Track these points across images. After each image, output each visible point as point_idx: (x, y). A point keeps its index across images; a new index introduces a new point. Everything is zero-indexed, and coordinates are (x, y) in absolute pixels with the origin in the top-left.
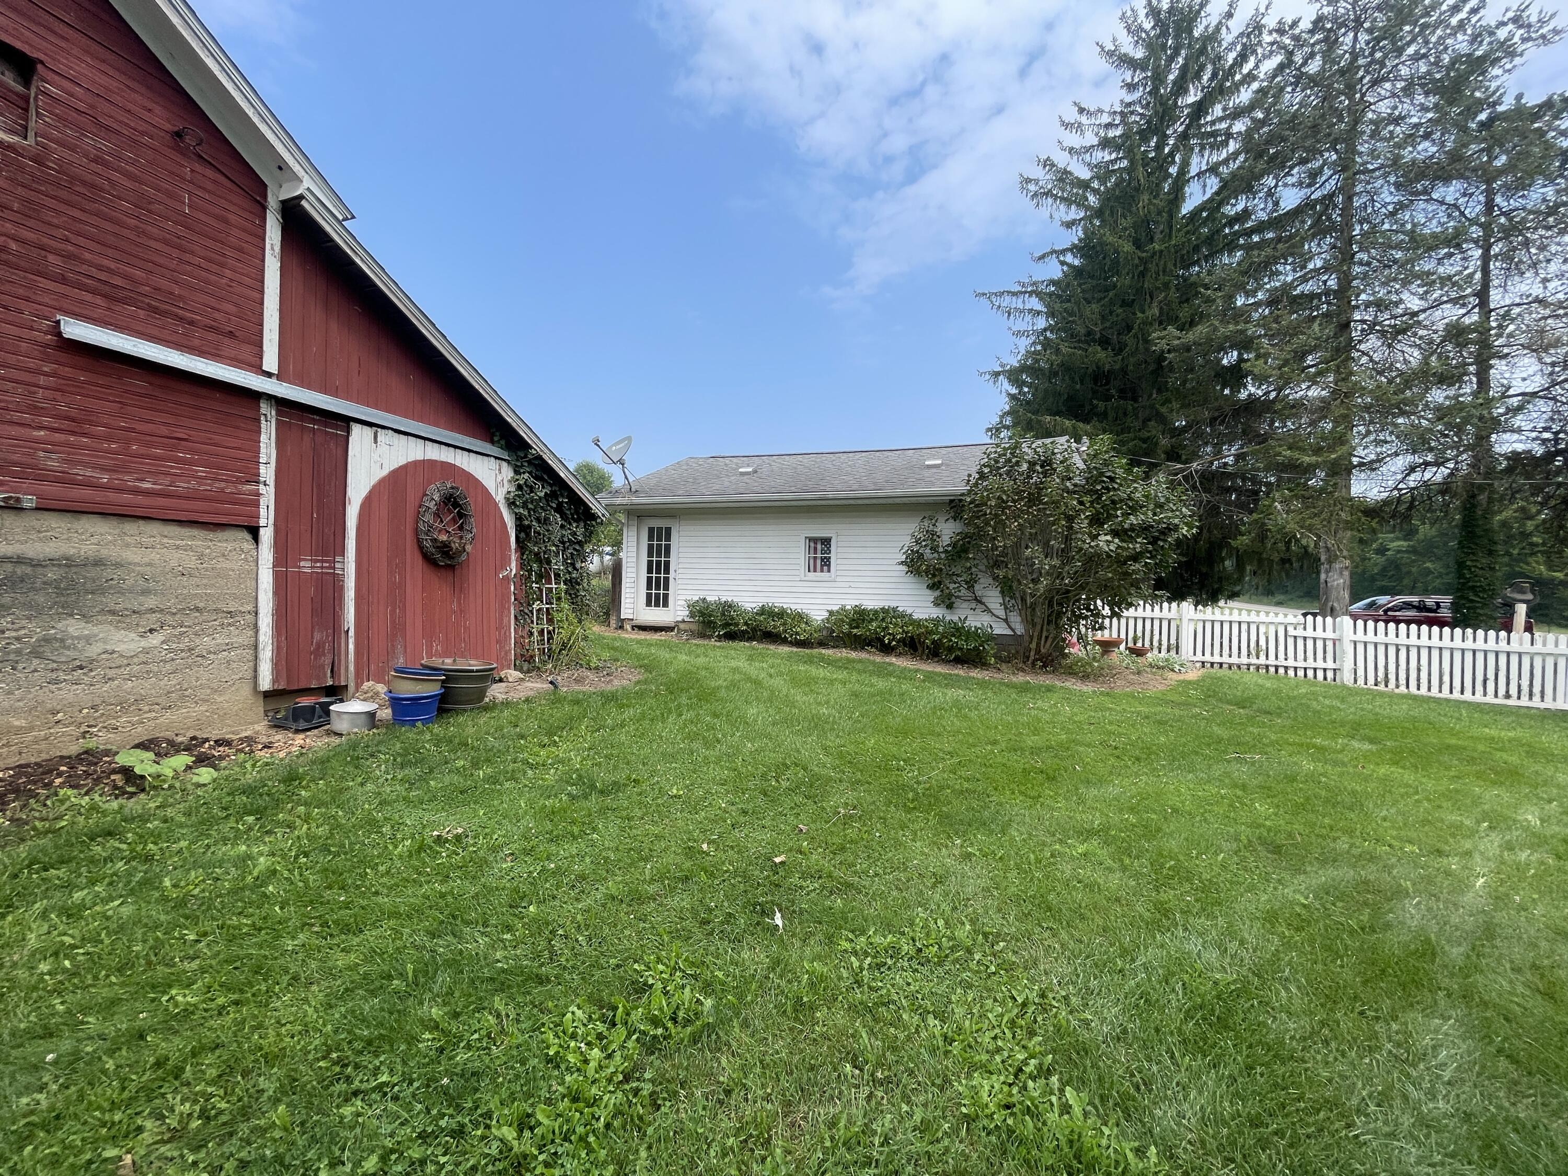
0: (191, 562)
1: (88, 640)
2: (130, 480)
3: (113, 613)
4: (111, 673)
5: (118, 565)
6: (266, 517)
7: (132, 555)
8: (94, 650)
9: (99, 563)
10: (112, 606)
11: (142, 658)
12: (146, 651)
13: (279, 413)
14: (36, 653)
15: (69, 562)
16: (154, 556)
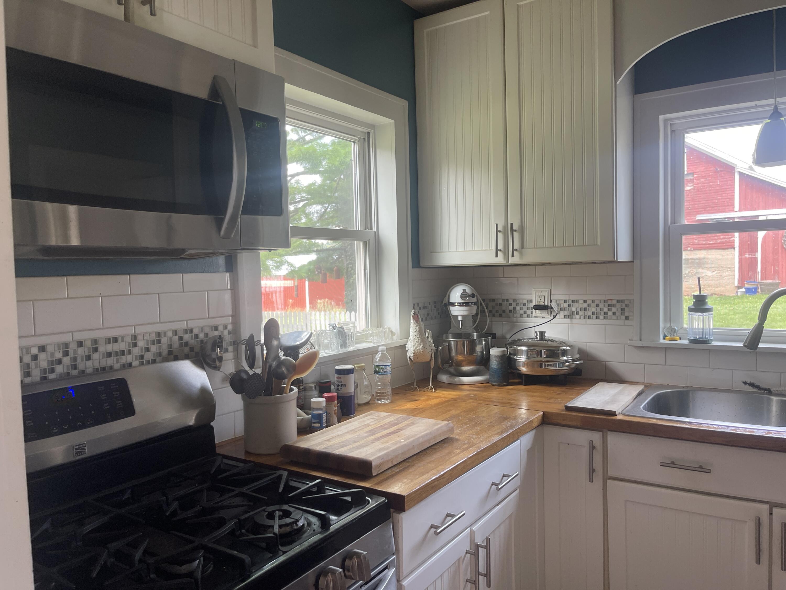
0: (721, 257)
1: (703, 273)
3: (707, 268)
4: (706, 279)
5: (707, 259)
6: (737, 245)
7: (710, 257)
9: (704, 258)
10: (706, 266)
12: (712, 275)
15: (700, 259)
16: (713, 256)
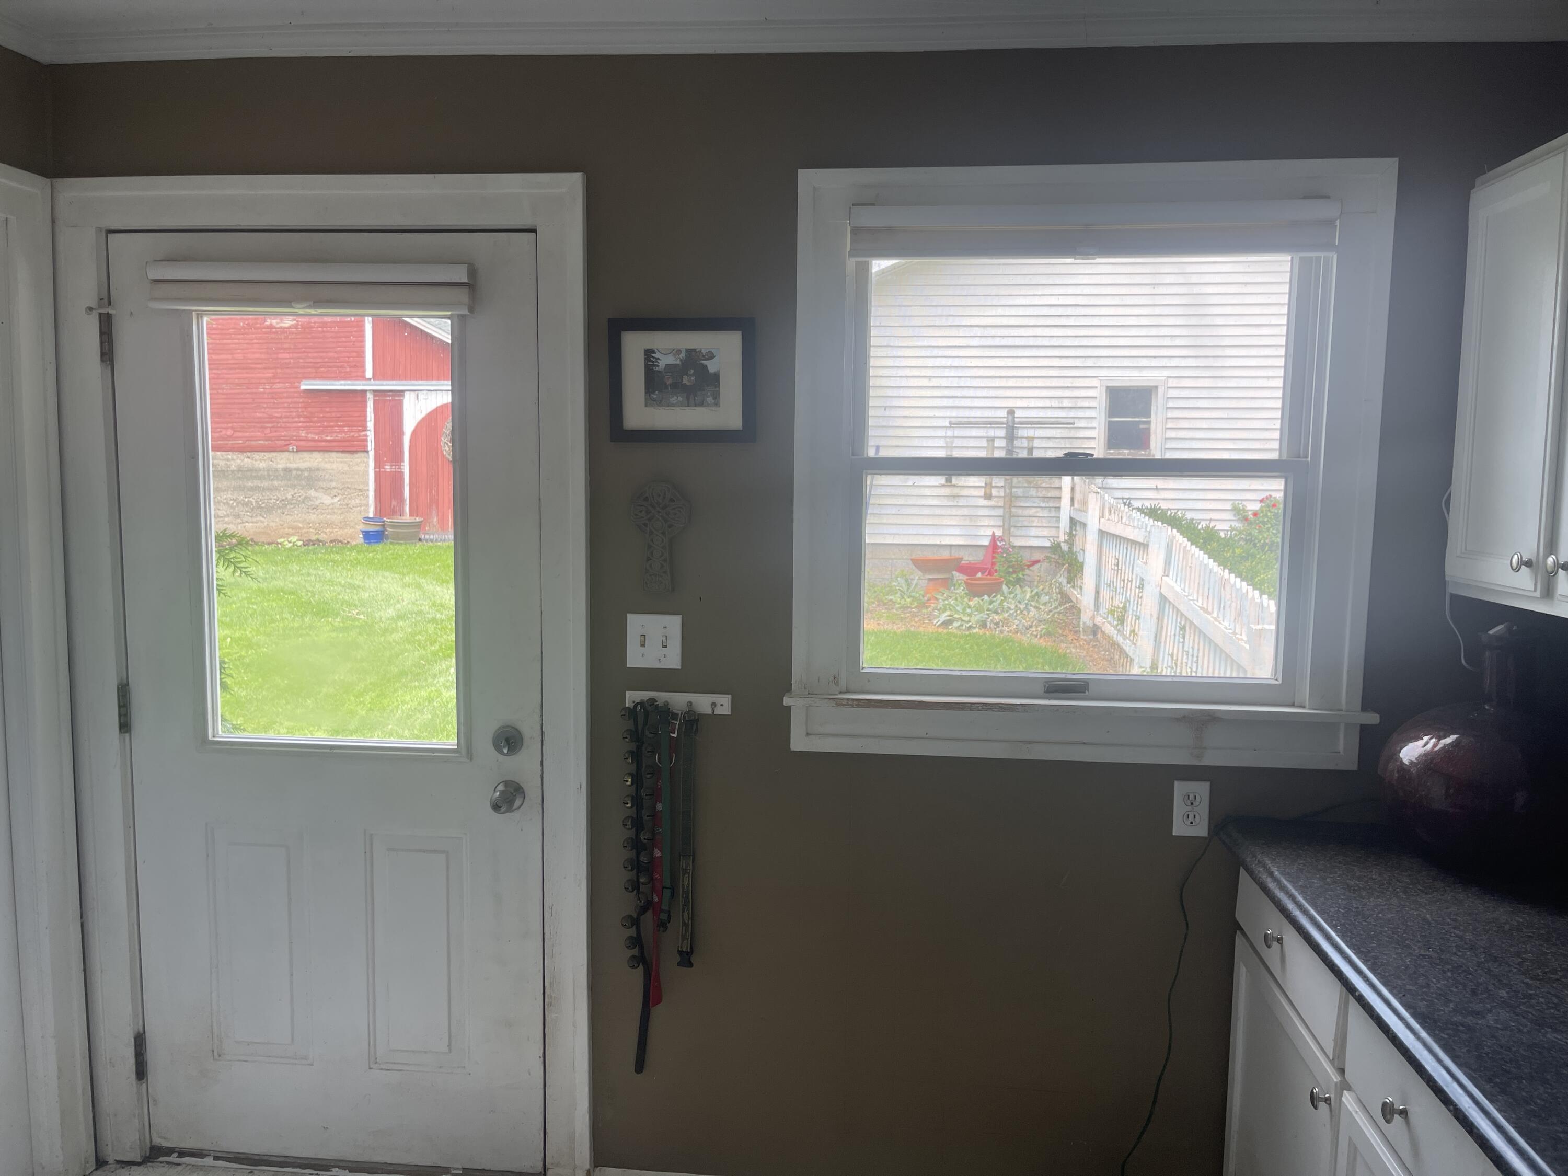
0: (346, 468)
1: (316, 498)
2: (324, 437)
3: (323, 488)
4: (323, 511)
5: (324, 470)
6: (371, 446)
7: (328, 466)
8: (317, 502)
9: (318, 469)
10: (322, 486)
11: (330, 507)
12: (333, 504)
13: (375, 396)
14: (303, 502)
15: (310, 470)
16: (334, 466)
